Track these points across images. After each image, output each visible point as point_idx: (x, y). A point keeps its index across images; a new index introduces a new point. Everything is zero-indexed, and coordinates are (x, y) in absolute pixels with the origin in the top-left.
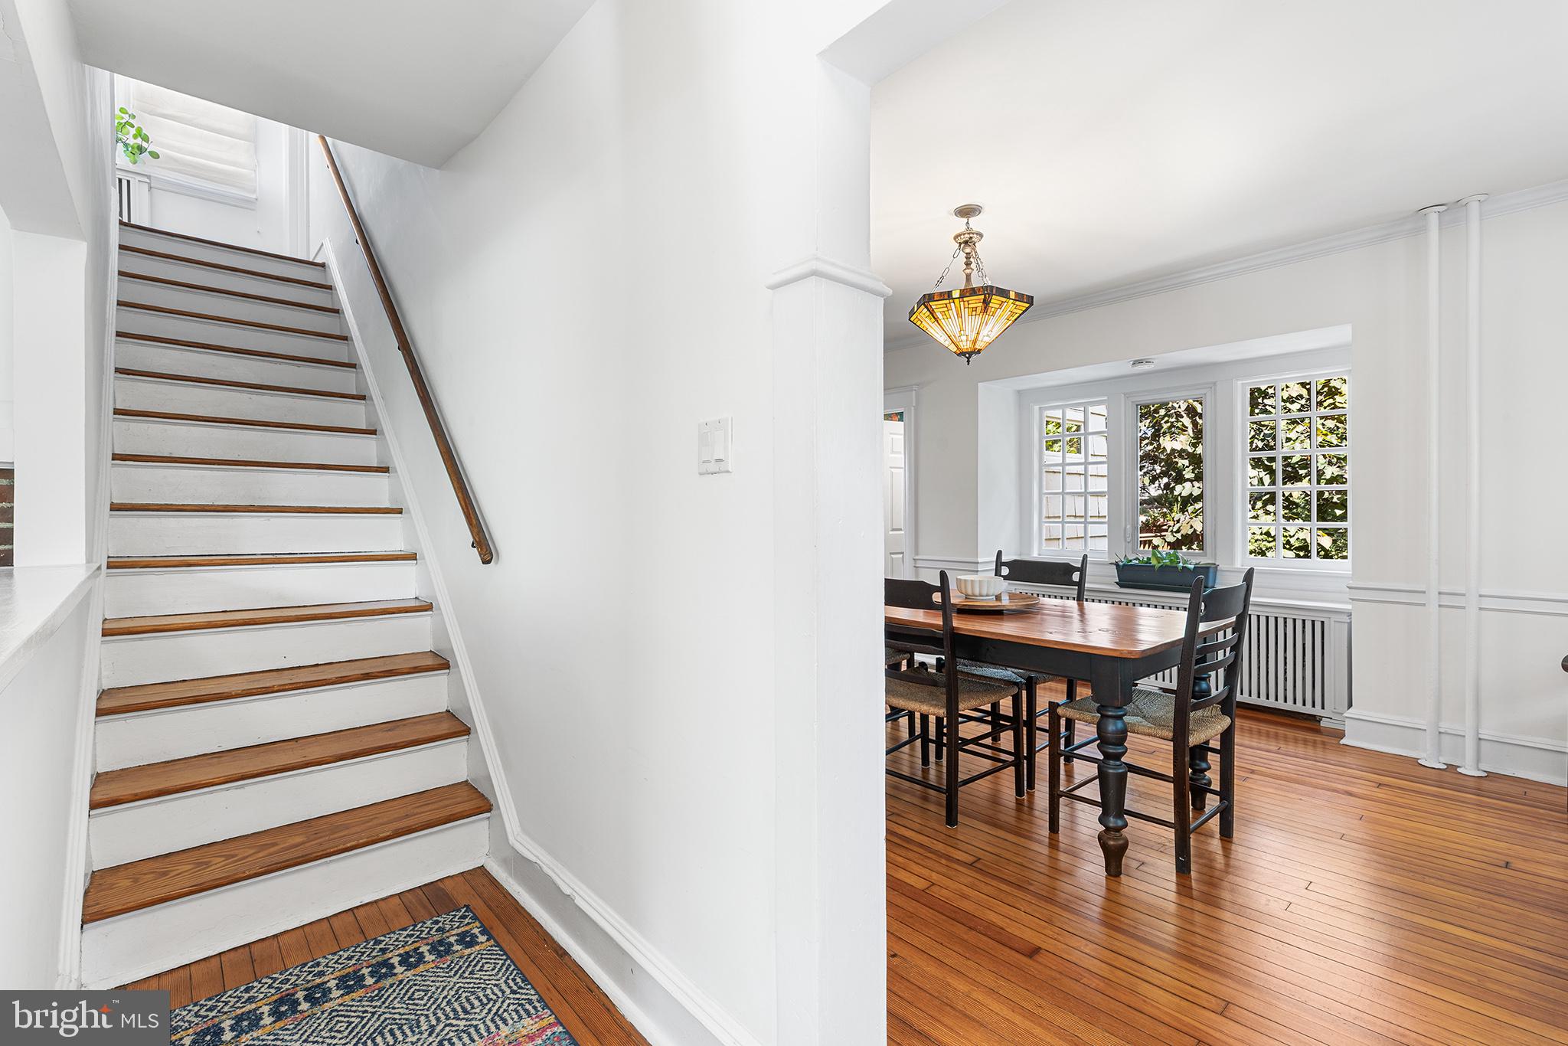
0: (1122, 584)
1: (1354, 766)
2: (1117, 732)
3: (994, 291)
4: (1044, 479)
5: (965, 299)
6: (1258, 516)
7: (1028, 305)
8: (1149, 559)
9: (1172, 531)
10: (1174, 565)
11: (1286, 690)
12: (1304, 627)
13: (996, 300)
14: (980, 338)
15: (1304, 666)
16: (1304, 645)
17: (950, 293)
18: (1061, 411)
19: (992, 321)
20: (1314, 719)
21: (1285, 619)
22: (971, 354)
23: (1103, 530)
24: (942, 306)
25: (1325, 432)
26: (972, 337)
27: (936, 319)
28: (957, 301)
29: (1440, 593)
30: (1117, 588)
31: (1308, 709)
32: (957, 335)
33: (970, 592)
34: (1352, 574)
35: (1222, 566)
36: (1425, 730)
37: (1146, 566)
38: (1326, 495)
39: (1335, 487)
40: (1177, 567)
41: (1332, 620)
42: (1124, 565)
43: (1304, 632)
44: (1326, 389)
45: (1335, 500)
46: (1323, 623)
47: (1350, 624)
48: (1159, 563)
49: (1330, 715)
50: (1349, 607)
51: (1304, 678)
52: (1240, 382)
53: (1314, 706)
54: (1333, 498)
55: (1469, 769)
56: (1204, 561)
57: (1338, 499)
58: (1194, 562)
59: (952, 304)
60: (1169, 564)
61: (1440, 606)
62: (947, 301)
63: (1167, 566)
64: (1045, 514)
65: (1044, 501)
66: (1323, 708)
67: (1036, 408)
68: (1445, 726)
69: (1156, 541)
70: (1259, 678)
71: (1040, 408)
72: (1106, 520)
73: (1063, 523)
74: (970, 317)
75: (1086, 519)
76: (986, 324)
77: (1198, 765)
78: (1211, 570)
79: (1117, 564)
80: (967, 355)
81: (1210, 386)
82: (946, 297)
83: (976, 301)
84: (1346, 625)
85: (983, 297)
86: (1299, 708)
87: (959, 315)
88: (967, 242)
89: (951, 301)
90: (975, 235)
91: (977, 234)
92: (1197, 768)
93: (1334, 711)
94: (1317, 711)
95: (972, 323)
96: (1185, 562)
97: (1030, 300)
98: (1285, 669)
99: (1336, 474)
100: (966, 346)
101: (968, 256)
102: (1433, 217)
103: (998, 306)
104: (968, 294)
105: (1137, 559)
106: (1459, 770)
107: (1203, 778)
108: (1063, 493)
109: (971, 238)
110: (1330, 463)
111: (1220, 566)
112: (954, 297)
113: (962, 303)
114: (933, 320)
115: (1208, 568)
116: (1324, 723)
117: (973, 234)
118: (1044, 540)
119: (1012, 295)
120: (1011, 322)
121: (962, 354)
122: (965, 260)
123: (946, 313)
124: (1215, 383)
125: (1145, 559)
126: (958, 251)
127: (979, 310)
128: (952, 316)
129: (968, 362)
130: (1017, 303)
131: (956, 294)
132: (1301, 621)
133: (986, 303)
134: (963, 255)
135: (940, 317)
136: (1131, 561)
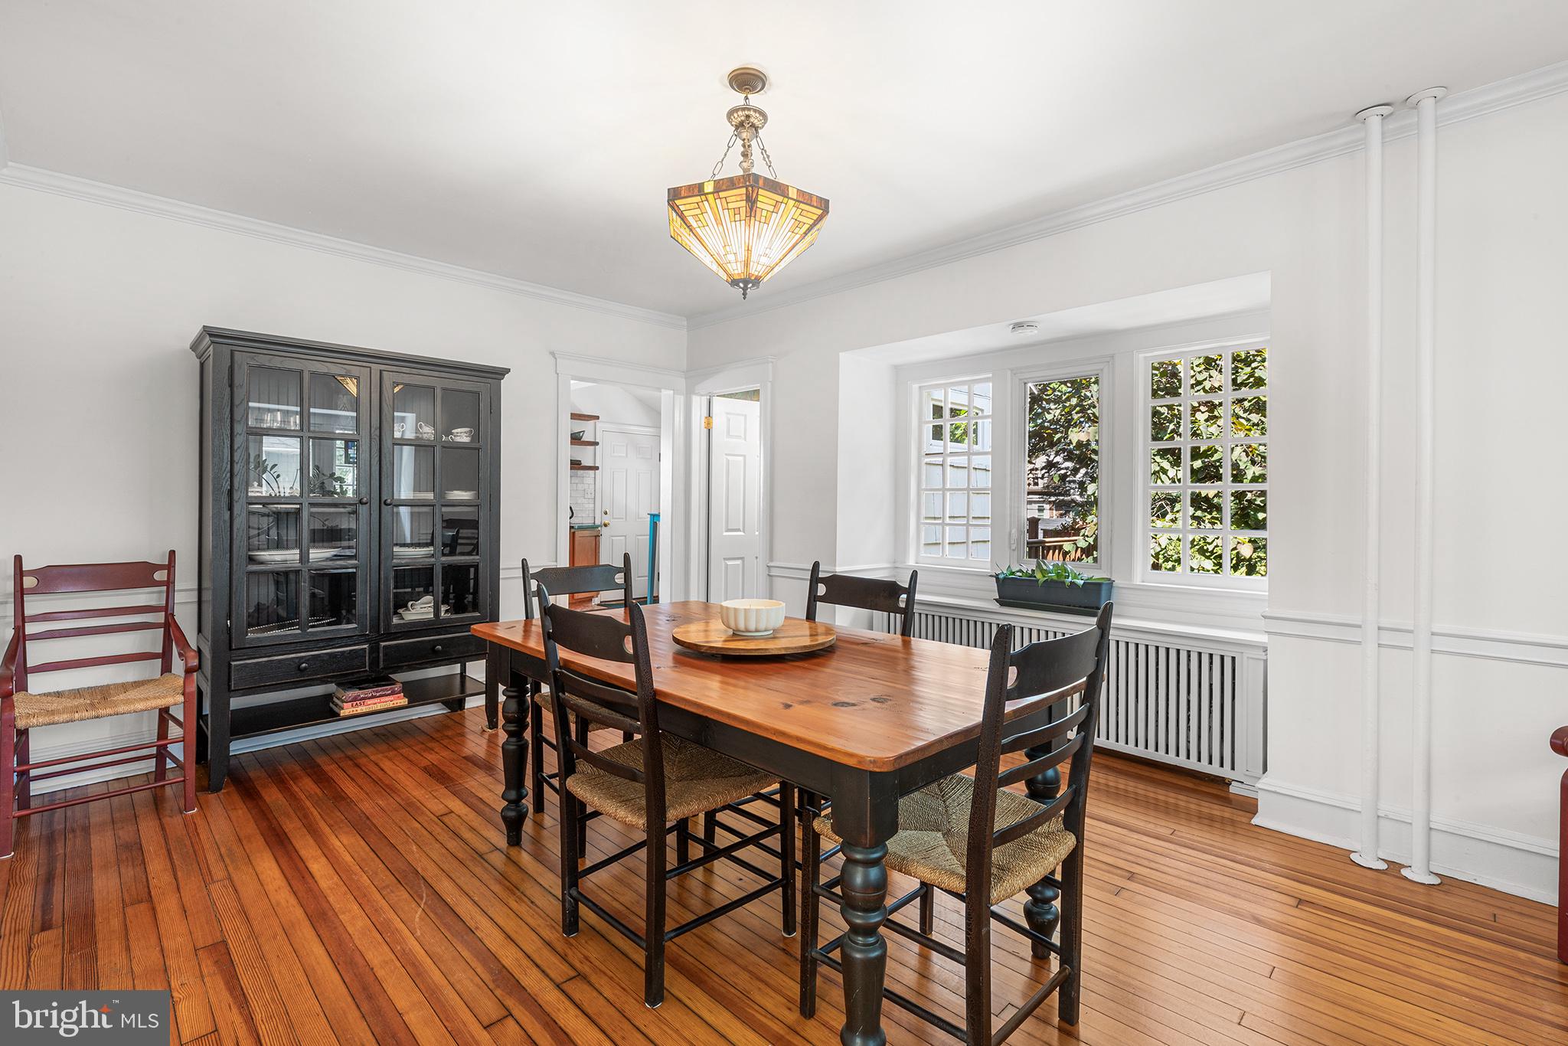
0: (1003, 601)
1: (1267, 866)
2: (867, 886)
3: (761, 182)
4: (924, 472)
5: (722, 194)
6: (1176, 519)
7: (820, 212)
8: (1033, 571)
9: (1083, 535)
10: (1062, 580)
11: (1188, 742)
12: (1211, 663)
13: (765, 199)
14: (754, 258)
15: (1211, 712)
16: (1211, 685)
17: (701, 186)
18: (943, 391)
19: (767, 232)
20: (1223, 783)
21: (1189, 652)
22: (746, 282)
23: (986, 534)
24: (692, 206)
25: (1248, 427)
26: (742, 256)
27: (689, 227)
28: (710, 197)
29: (1379, 628)
30: (996, 607)
31: (1214, 770)
32: (722, 252)
33: (742, 626)
34: (1269, 596)
35: (1118, 582)
36: (1360, 812)
37: (1029, 581)
38: (1249, 496)
39: (1258, 487)
40: (1064, 583)
41: (1245, 656)
42: (1005, 578)
43: (1211, 669)
44: (1252, 380)
45: (1258, 502)
46: (1233, 659)
47: (1266, 661)
48: (1044, 577)
49: (1242, 780)
50: (1263, 638)
51: (1210, 728)
52: (1141, 356)
53: (1222, 765)
54: (1255, 500)
55: (1417, 873)
56: (1097, 575)
57: (1261, 501)
58: (1085, 576)
59: (706, 203)
60: (1055, 578)
61: (1379, 645)
62: (698, 199)
63: (1052, 581)
64: (923, 514)
65: (923, 497)
66: (1233, 768)
67: (916, 386)
68: (1385, 808)
69: (1067, 547)
70: (1157, 726)
71: (920, 387)
72: (989, 522)
73: (944, 524)
74: (733, 223)
75: (968, 521)
76: (759, 236)
77: (1040, 892)
78: (1104, 589)
79: (997, 577)
80: (741, 285)
81: (1108, 359)
82: (696, 191)
83: (736, 197)
84: (1262, 662)
85: (744, 190)
86: (1203, 767)
87: (718, 221)
88: (746, 123)
89: (703, 197)
90: (752, 113)
91: (755, 111)
92: (1039, 896)
93: (1247, 773)
94: (1225, 772)
95: (738, 233)
96: (1076, 577)
97: (824, 205)
98: (1189, 716)
99: (1257, 474)
100: (737, 270)
101: (747, 147)
102: (1374, 121)
103: (771, 208)
104: (724, 187)
105: (1021, 571)
106: (1404, 872)
107: (1048, 912)
108: (944, 490)
109: (748, 117)
110: (1253, 463)
111: (1116, 581)
112: (706, 191)
113: (718, 201)
114: (687, 229)
115: (1100, 585)
116: (1234, 789)
117: (749, 109)
118: (922, 545)
119: (793, 193)
120: (798, 236)
121: (734, 283)
122: (742, 149)
123: (701, 216)
124: (1112, 357)
125: (1030, 572)
126: (734, 137)
127: (743, 211)
128: (709, 224)
129: (745, 294)
130: (802, 206)
131: (709, 188)
132: (1207, 656)
133: (751, 201)
134: (739, 142)
135: (694, 224)
136: (1013, 573)
